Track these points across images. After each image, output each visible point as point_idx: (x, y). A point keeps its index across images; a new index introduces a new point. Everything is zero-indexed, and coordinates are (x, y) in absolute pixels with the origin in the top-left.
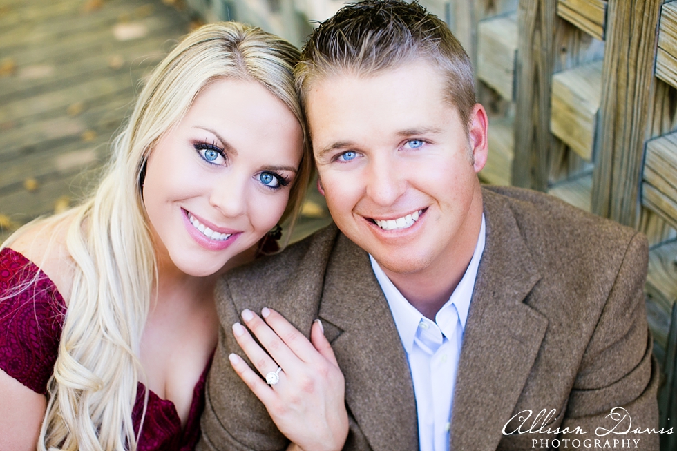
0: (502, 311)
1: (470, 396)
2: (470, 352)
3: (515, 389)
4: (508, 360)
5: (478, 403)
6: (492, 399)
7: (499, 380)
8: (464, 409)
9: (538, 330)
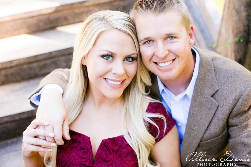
0: (203, 99)
1: (190, 127)
2: (191, 111)
3: (205, 126)
4: (204, 116)
5: (192, 129)
6: (197, 129)
7: (200, 122)
8: (188, 131)
9: (215, 107)
